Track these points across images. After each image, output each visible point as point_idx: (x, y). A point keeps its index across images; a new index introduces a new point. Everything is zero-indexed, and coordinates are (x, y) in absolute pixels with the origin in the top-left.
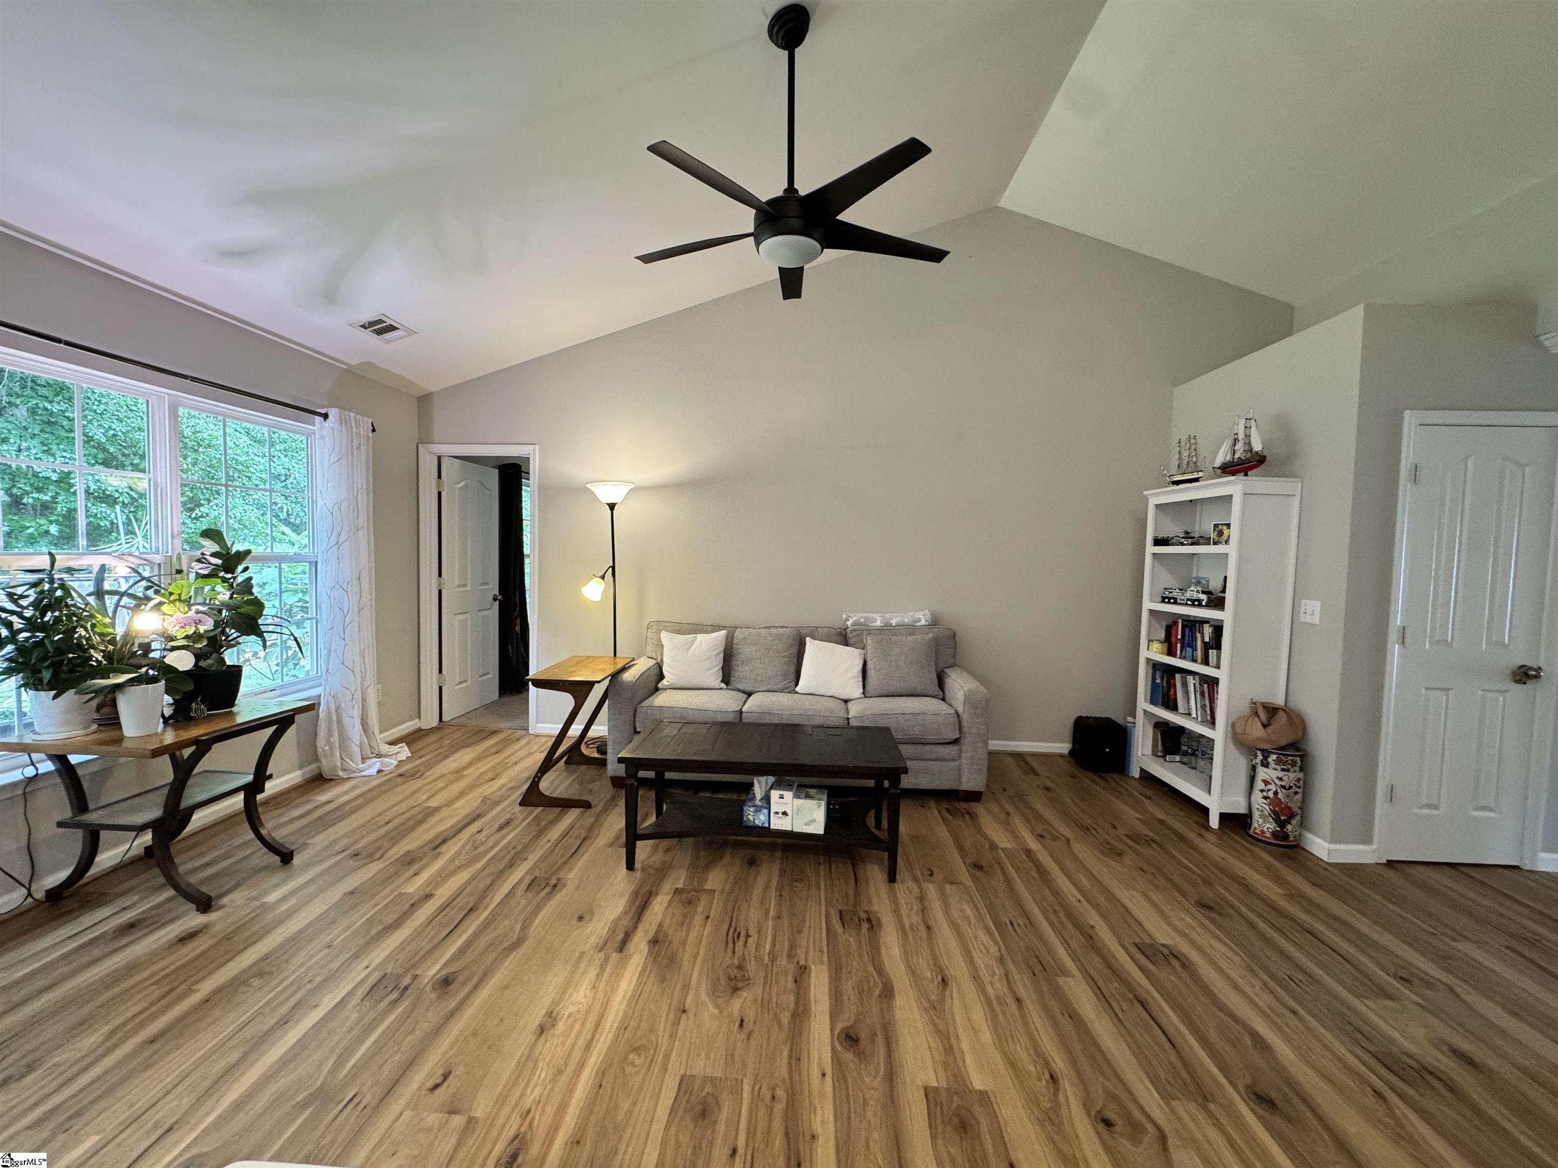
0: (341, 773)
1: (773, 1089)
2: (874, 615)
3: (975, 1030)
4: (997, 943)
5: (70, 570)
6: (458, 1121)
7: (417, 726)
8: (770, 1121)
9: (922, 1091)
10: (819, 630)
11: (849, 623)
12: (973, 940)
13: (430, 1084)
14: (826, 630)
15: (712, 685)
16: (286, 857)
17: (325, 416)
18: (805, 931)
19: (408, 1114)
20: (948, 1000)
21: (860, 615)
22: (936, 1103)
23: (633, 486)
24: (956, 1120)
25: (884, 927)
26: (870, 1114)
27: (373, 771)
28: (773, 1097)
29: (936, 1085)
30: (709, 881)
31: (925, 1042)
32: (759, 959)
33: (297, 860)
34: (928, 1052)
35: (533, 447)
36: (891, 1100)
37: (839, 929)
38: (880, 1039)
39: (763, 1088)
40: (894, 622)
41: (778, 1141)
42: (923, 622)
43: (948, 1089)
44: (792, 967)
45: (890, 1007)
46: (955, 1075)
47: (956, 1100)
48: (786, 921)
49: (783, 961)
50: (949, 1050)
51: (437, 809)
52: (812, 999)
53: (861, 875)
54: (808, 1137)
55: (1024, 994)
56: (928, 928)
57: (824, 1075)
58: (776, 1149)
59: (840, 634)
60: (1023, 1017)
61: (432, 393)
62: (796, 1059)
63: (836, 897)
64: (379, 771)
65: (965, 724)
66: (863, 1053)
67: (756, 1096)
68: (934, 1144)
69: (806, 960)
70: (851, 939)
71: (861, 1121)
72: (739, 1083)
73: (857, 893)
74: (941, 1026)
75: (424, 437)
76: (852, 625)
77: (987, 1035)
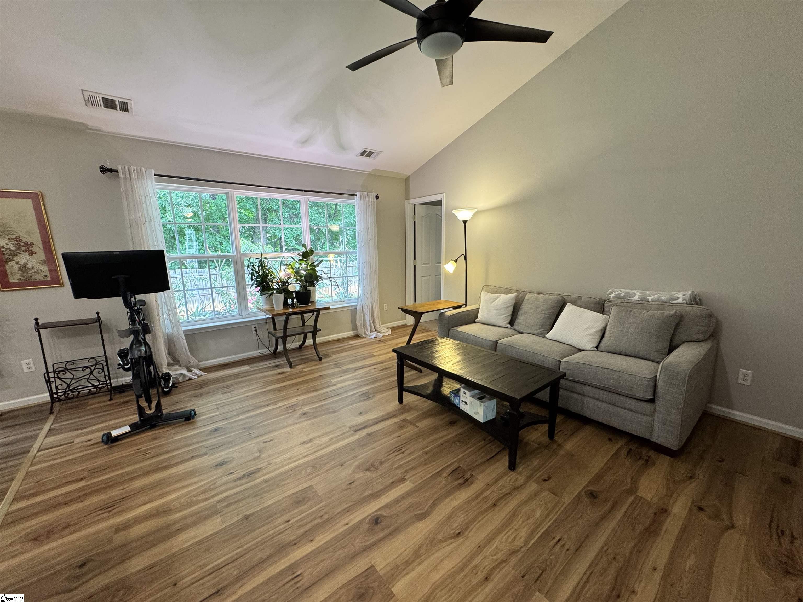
0: (363, 335)
1: (326, 513)
2: (635, 291)
3: (435, 568)
4: (526, 543)
5: (266, 258)
6: (259, 454)
7: (405, 323)
8: (310, 522)
9: (370, 565)
10: (583, 298)
11: (611, 296)
12: (513, 530)
13: (265, 441)
14: (587, 299)
15: (500, 324)
16: (320, 359)
17: (356, 195)
18: (426, 467)
19: (254, 445)
20: (445, 544)
21: (623, 290)
22: (367, 576)
23: (476, 210)
24: (362, 591)
25: (469, 488)
26: (339, 552)
27: (373, 337)
28: (322, 516)
29: (378, 570)
30: (421, 423)
31: (403, 550)
32: (392, 465)
33: (323, 361)
34: (398, 555)
35: (443, 194)
36: (353, 557)
37: (445, 475)
38: (386, 532)
39: (323, 511)
40: (650, 299)
41: (302, 531)
42: (680, 301)
43: (380, 577)
44: (400, 476)
45: (414, 522)
46: (392, 575)
47: (376, 584)
48: (426, 457)
49: (400, 472)
50: (407, 563)
51: (375, 356)
52: (387, 494)
53: (498, 457)
54: (311, 538)
55: (495, 580)
56: (495, 505)
57: (347, 524)
58: (297, 532)
59: (598, 303)
60: (475, 588)
61: (409, 176)
62: (348, 510)
63: (468, 459)
64: (375, 337)
65: (659, 390)
66: (373, 530)
67: (319, 510)
68: (341, 588)
69: (408, 478)
70: (444, 482)
71: (332, 552)
72: (321, 501)
73: (480, 465)
74: (422, 551)
75: (407, 198)
76: (614, 297)
77: (437, 577)
